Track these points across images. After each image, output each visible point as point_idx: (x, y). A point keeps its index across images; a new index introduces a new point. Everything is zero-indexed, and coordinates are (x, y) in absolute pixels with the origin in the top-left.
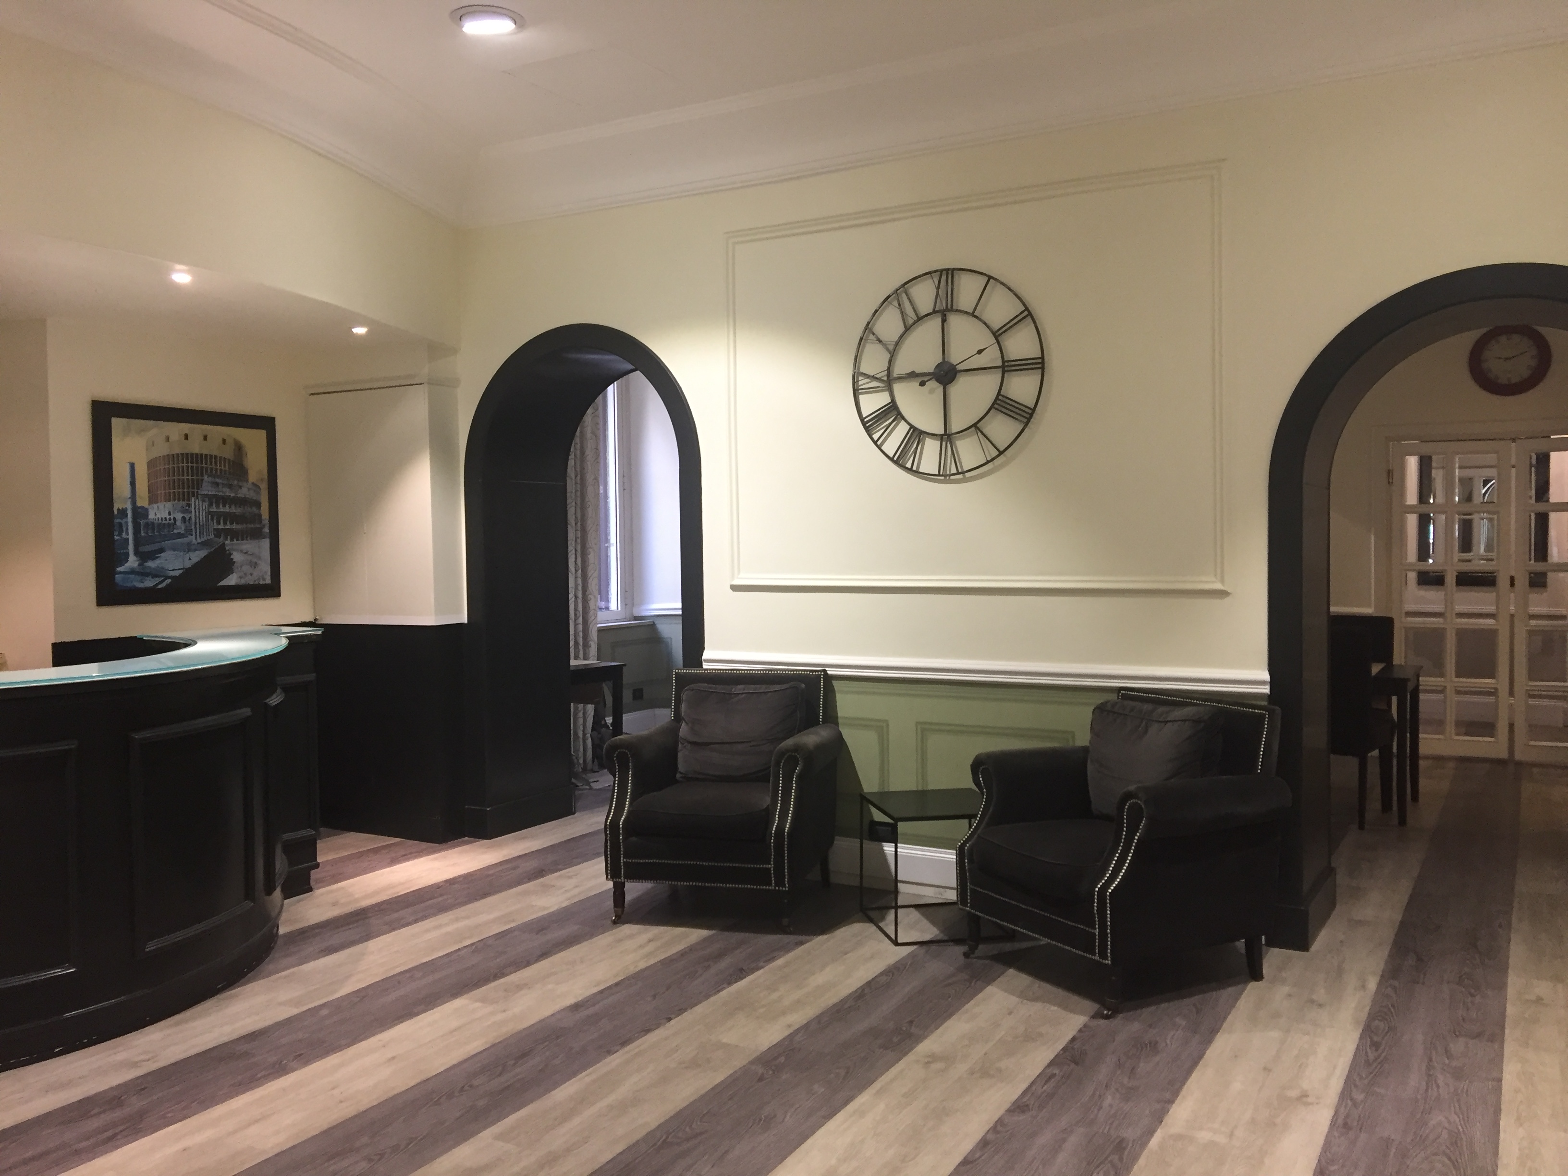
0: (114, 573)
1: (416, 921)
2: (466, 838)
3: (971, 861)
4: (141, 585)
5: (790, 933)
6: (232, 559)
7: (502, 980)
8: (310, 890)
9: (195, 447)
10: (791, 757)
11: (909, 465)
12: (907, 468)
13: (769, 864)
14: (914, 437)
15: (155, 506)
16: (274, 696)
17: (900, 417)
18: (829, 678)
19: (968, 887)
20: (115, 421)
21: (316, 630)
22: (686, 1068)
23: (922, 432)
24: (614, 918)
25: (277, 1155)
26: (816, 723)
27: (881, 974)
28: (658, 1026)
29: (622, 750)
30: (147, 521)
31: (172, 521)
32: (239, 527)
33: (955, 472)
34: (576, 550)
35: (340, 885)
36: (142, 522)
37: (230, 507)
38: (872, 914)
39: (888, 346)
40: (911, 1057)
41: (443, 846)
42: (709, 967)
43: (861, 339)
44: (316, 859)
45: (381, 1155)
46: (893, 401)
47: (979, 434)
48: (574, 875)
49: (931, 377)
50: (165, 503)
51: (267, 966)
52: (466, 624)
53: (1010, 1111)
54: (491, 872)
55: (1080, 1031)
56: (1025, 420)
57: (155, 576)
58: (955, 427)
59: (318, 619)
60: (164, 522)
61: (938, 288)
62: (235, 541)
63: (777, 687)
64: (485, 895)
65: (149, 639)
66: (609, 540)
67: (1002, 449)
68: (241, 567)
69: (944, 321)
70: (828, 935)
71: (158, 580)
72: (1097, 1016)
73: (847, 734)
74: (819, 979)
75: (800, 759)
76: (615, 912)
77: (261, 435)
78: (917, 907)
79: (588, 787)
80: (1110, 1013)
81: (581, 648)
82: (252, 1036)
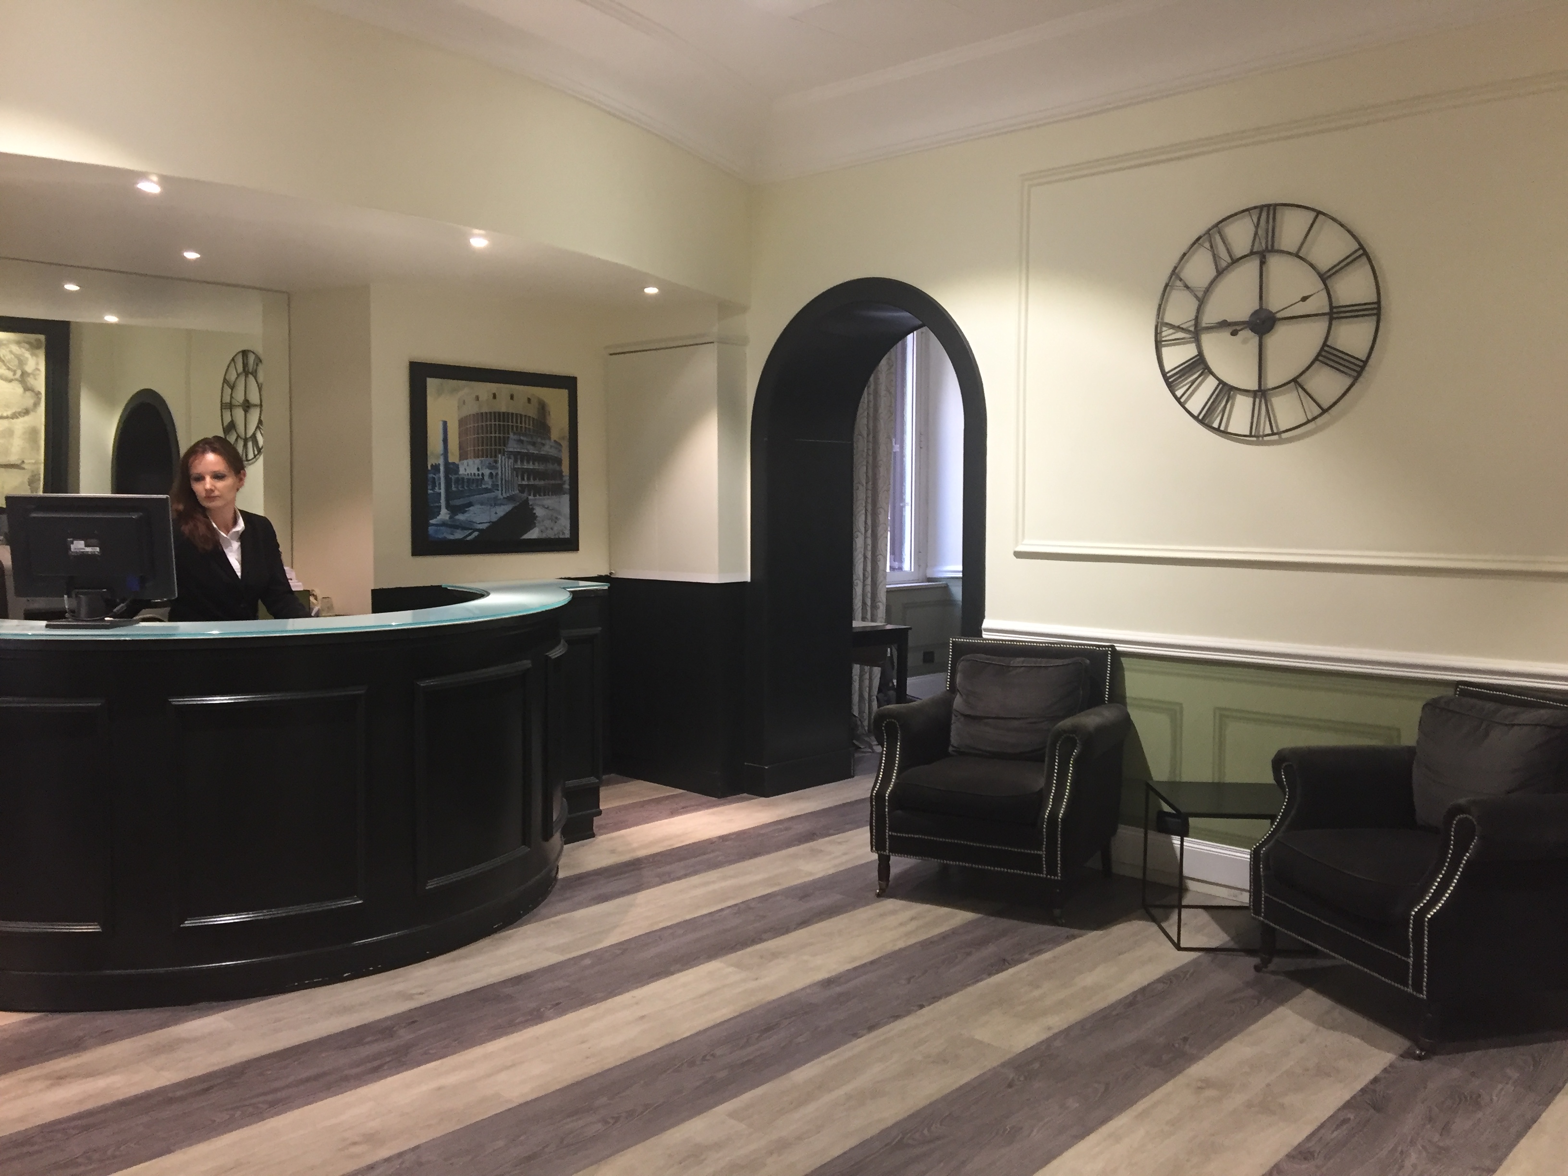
0: (428, 525)
1: (686, 876)
2: (745, 795)
3: (1266, 868)
4: (451, 537)
5: (1062, 925)
6: (535, 513)
7: (758, 947)
8: (593, 836)
9: (503, 406)
10: (1069, 738)
11: (1216, 425)
12: (1214, 428)
13: (1041, 850)
14: (1223, 394)
15: (465, 462)
16: (557, 648)
17: (1207, 371)
18: (1117, 655)
19: (1263, 896)
20: (430, 381)
21: (602, 585)
22: (933, 1062)
23: (1233, 388)
24: (878, 891)
25: (520, 1105)
26: (1103, 702)
27: (1159, 980)
28: (908, 1013)
29: (890, 720)
30: (456, 476)
31: (481, 477)
32: (542, 483)
33: (1270, 432)
34: (866, 510)
35: (623, 832)
36: (453, 477)
37: (534, 464)
38: (1155, 912)
39: (1197, 293)
40: (1180, 1080)
41: (722, 801)
42: (969, 954)
43: (1167, 286)
44: (599, 807)
45: (617, 1120)
46: (1200, 354)
47: (1300, 390)
48: (844, 842)
49: (1245, 326)
50: (474, 459)
51: (542, 910)
52: (749, 583)
53: (1290, 1157)
54: (763, 832)
55: (1385, 1070)
56: (1355, 374)
57: (464, 528)
58: (1272, 381)
59: (613, 573)
60: (474, 477)
61: (1257, 226)
62: (538, 497)
63: (1059, 662)
64: (756, 855)
65: (453, 589)
66: (905, 500)
67: (1325, 406)
68: (543, 521)
69: (1263, 263)
70: (1104, 931)
71: (467, 532)
72: (1407, 1055)
73: (1135, 715)
74: (1089, 979)
75: (1078, 741)
76: (879, 884)
77: (563, 394)
78: (1206, 908)
79: (870, 750)
80: (1423, 1054)
81: (869, 609)
82: (518, 980)
